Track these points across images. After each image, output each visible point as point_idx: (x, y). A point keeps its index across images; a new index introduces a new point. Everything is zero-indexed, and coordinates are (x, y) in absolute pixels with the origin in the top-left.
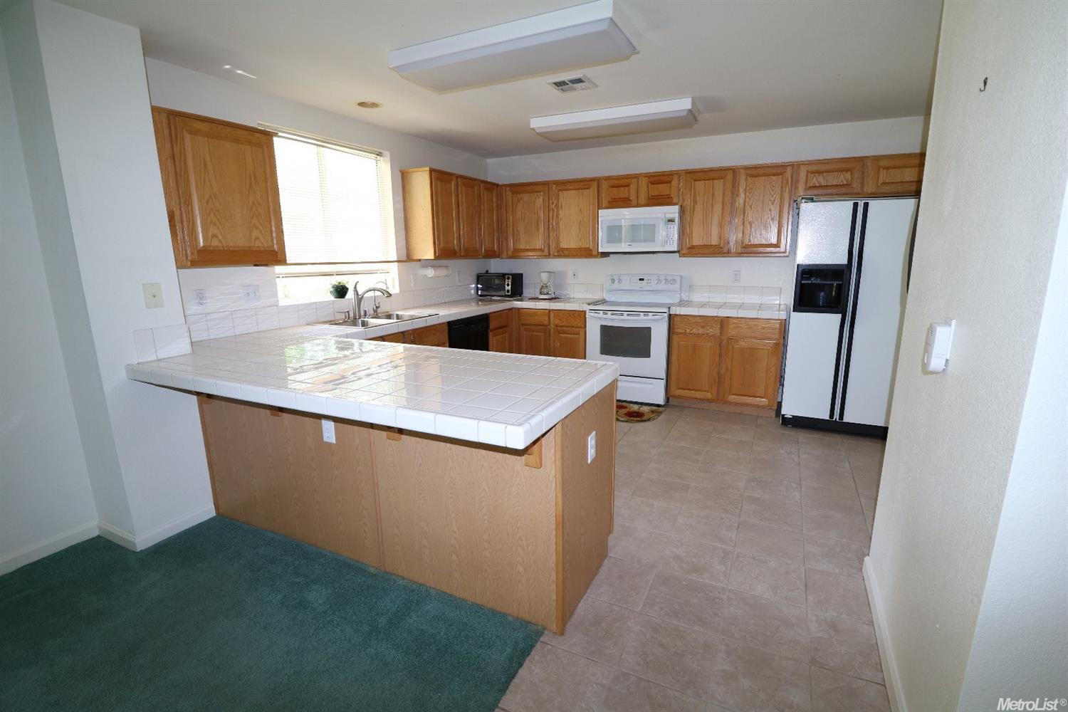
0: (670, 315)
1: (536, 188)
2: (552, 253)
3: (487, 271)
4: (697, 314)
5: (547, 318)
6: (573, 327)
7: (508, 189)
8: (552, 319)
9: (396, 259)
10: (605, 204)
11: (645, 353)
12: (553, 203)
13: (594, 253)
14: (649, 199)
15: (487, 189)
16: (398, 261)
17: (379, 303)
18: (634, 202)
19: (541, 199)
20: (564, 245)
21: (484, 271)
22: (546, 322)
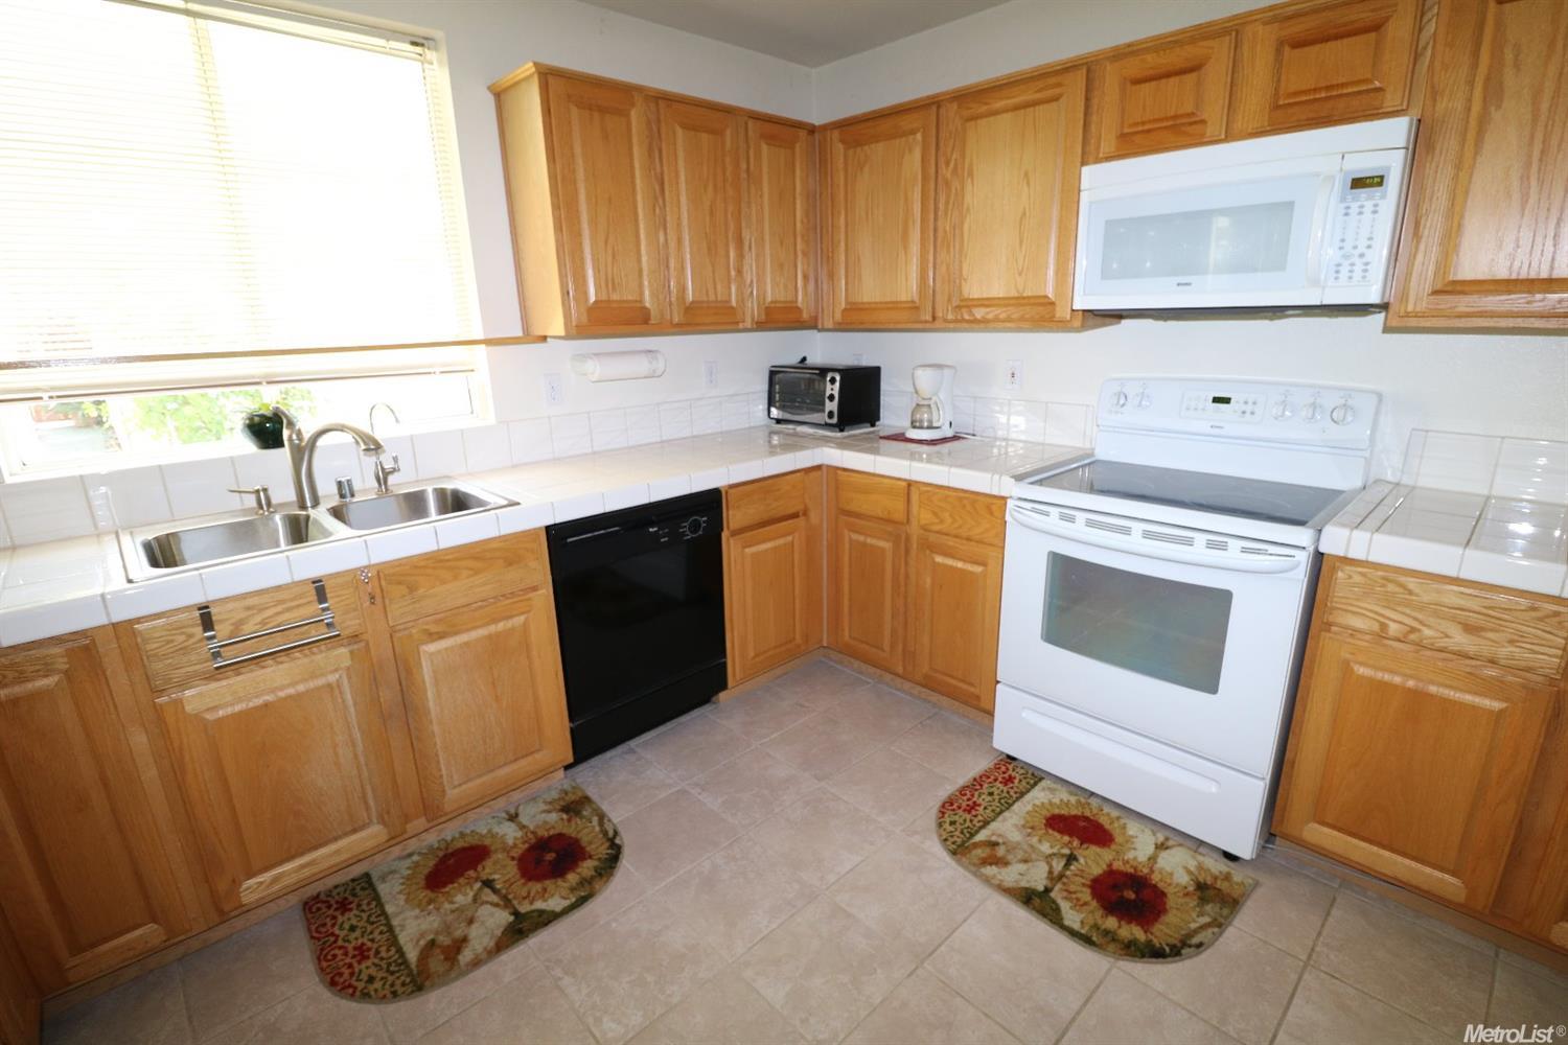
0: (1319, 557)
1: (906, 122)
2: (939, 314)
3: (804, 359)
4: (1451, 571)
5: (900, 505)
6: (969, 539)
7: (836, 134)
8: (915, 508)
9: (480, 336)
10: (1108, 145)
11: (1203, 672)
12: (947, 164)
13: (1062, 312)
14: (1277, 107)
15: (771, 139)
16: (488, 342)
17: (395, 459)
18: (1214, 127)
19: (917, 153)
20: (973, 290)
21: (794, 360)
22: (900, 516)
